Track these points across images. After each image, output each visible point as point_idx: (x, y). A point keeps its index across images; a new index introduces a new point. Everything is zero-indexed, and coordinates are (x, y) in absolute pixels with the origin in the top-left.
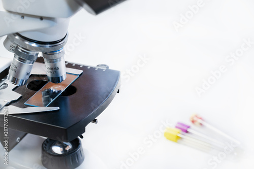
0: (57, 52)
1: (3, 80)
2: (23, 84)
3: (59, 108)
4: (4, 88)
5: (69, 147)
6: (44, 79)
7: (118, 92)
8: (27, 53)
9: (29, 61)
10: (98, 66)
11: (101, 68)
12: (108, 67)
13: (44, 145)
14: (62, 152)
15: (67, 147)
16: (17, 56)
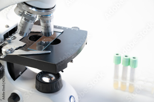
0: (49, 16)
1: (13, 34)
2: (27, 36)
3: (50, 52)
4: (14, 39)
5: (54, 78)
6: (39, 35)
7: (86, 44)
8: (30, 15)
9: (31, 21)
10: (72, 27)
11: (75, 29)
12: (79, 29)
13: (37, 77)
14: (49, 81)
15: (52, 78)
16: (24, 18)
